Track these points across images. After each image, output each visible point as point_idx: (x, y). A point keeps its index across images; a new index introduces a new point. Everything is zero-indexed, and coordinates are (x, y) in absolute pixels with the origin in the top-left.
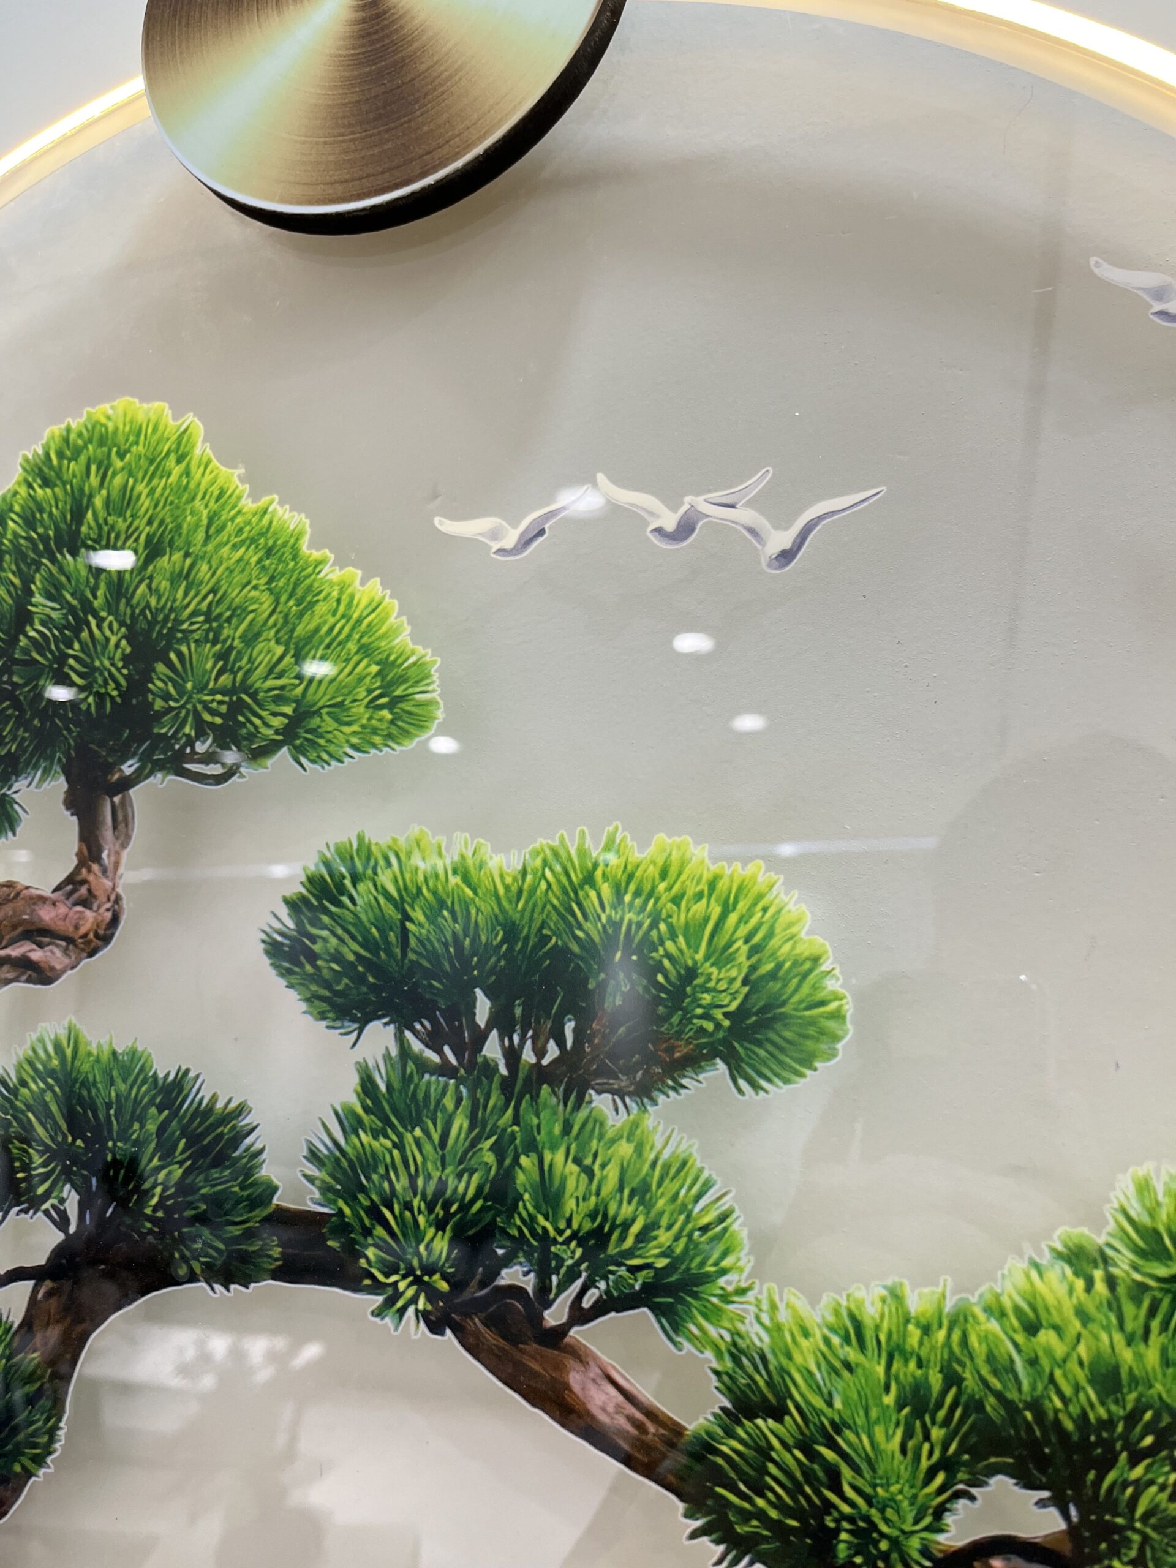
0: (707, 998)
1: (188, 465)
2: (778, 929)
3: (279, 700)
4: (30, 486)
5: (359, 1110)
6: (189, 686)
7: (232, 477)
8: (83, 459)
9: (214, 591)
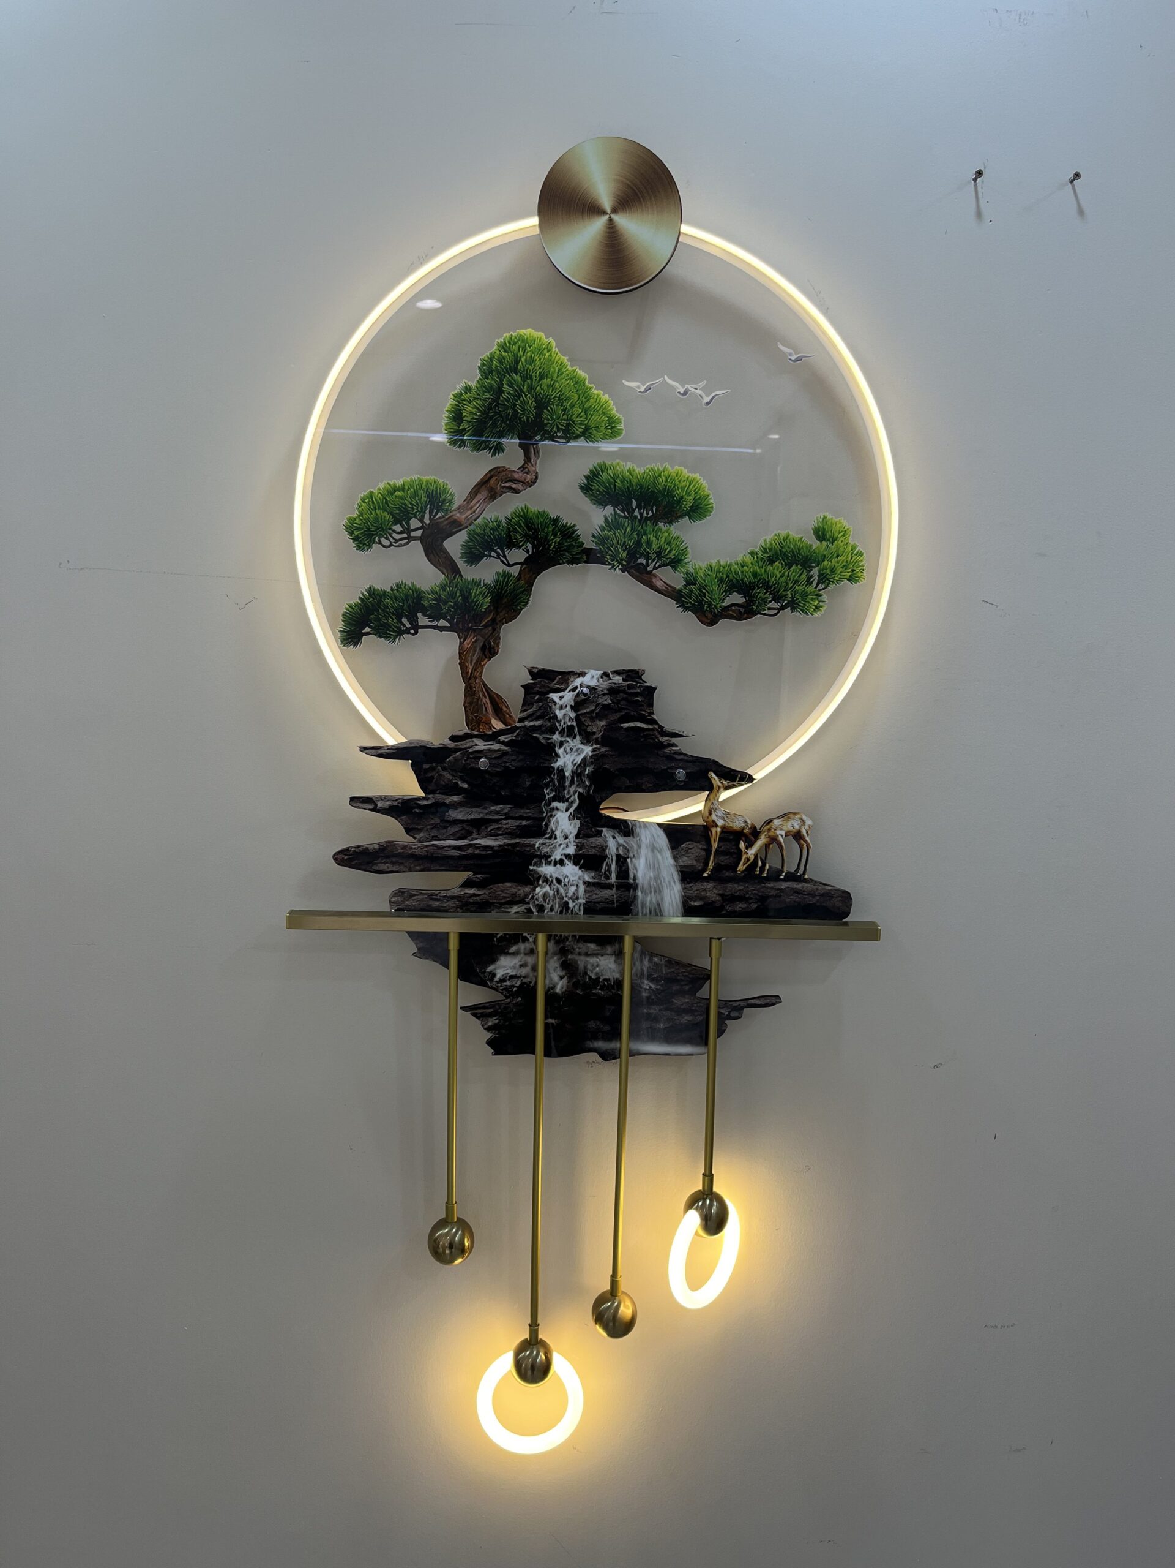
0: (685, 503)
1: (551, 354)
2: (701, 489)
3: (580, 424)
4: (500, 351)
5: (605, 526)
6: (554, 417)
7: (565, 359)
8: (517, 345)
9: (561, 391)
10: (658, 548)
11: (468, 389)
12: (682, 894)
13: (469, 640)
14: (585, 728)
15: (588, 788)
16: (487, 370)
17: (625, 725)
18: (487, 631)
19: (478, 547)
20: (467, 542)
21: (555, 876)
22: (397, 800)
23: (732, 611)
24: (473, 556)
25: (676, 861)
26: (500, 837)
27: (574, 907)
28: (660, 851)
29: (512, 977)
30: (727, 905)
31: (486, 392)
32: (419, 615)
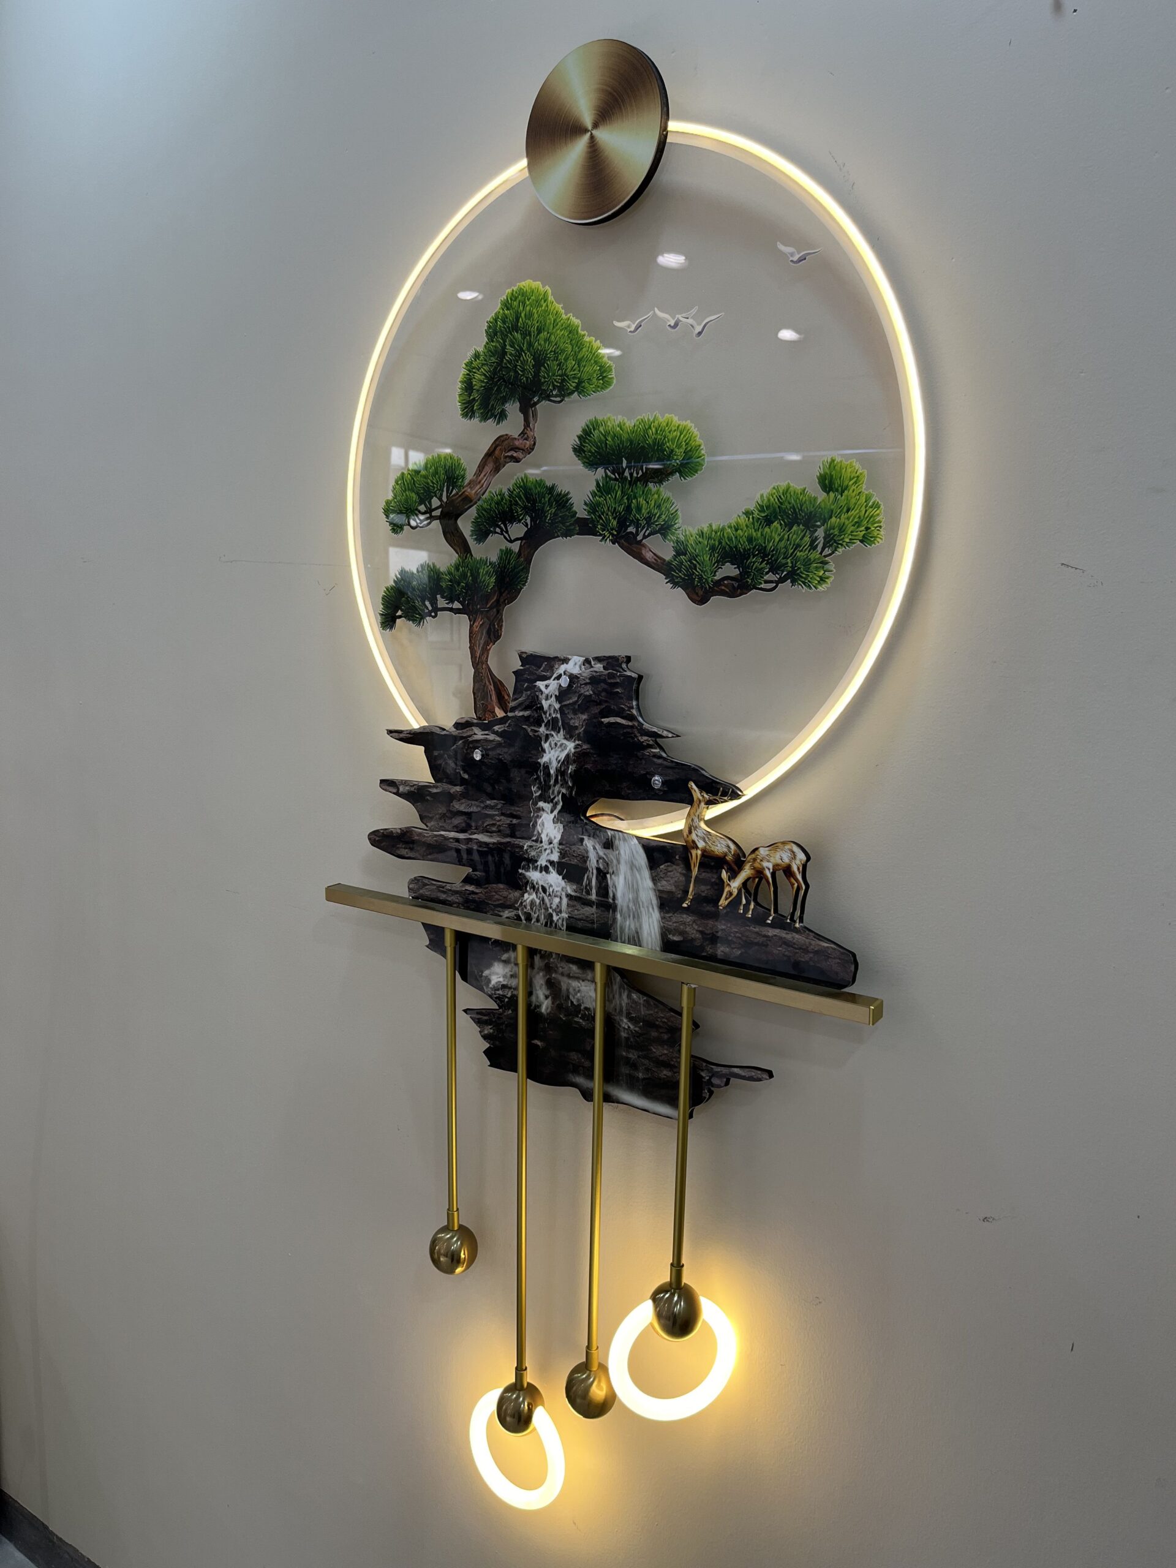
0: (675, 457)
1: (547, 304)
2: (692, 438)
4: (503, 310)
5: (596, 491)
6: (550, 374)
7: (559, 307)
8: (518, 300)
9: (556, 344)
10: (648, 513)
11: (477, 356)
12: (660, 924)
13: (477, 624)
14: (568, 721)
15: (570, 789)
16: (493, 333)
17: (605, 720)
18: (492, 614)
19: (485, 524)
20: (476, 518)
21: (541, 883)
22: (414, 785)
23: (726, 586)
24: (482, 534)
25: (655, 884)
26: (495, 834)
27: (558, 920)
28: (639, 870)
29: (504, 987)
30: (708, 945)
31: (491, 356)
32: (438, 596)
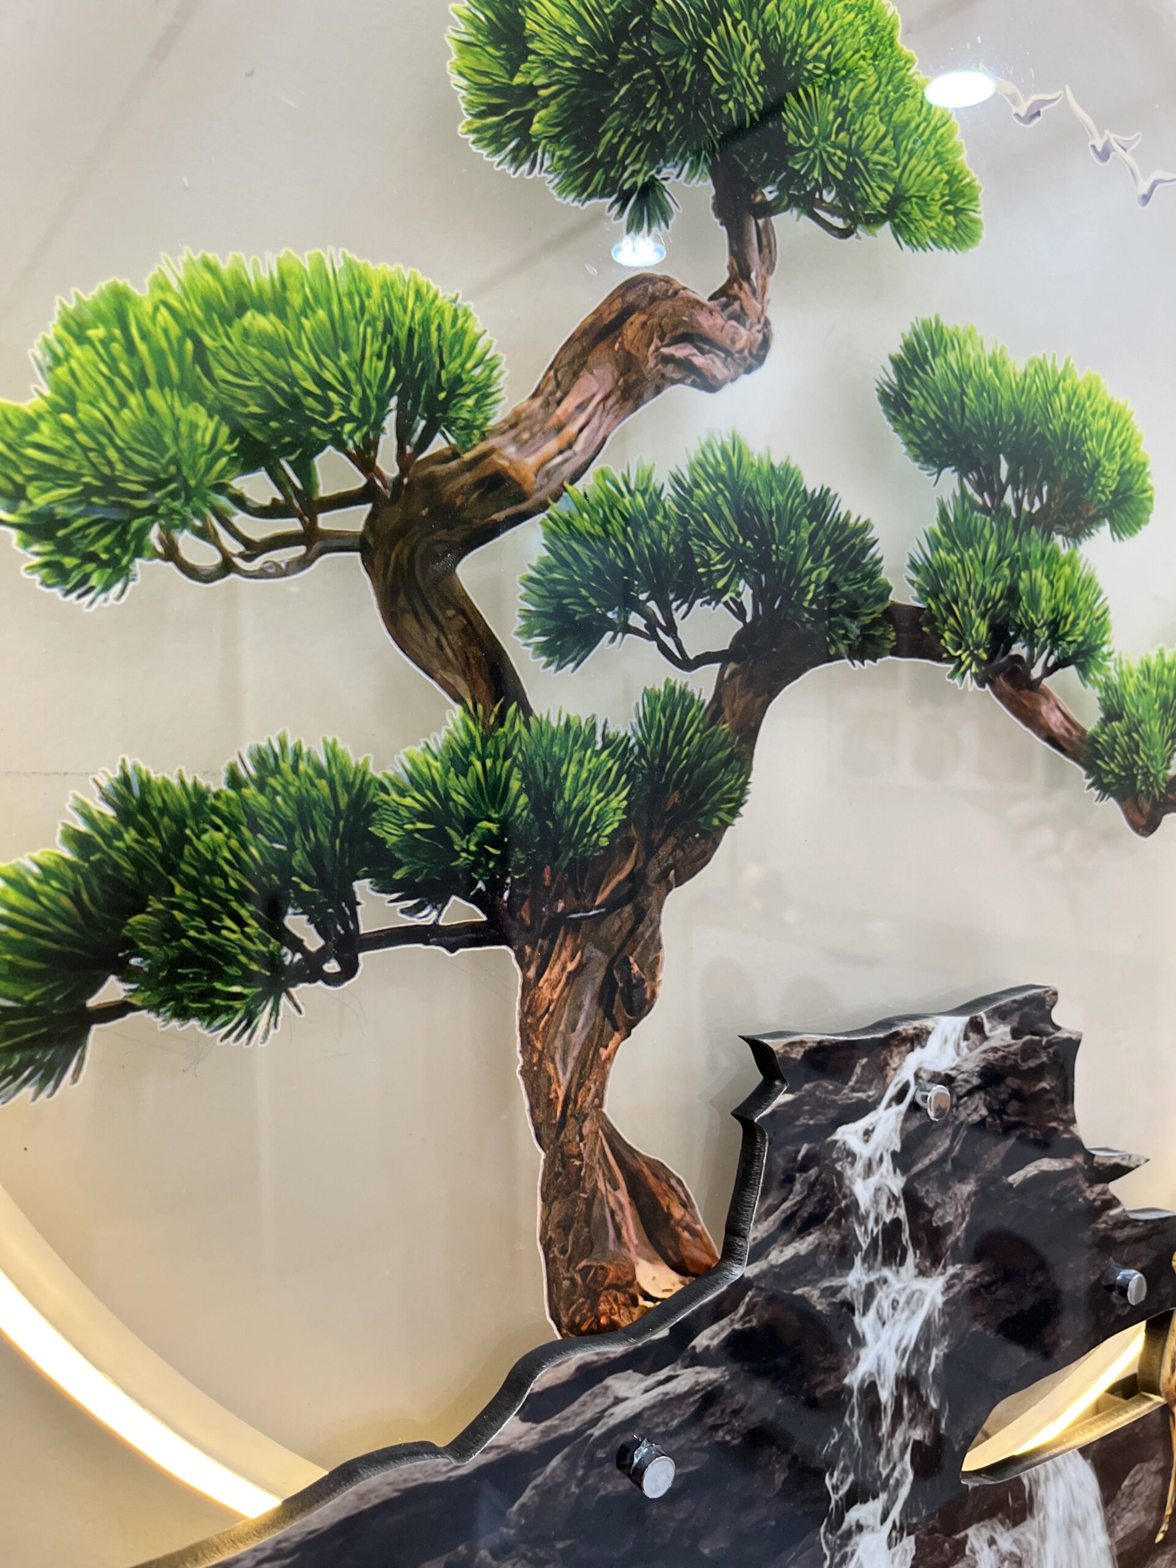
3: (883, 175)
5: (939, 533)
10: (1053, 611)
13: (557, 968)
14: (928, 1217)
17: (1017, 1177)
18: (615, 927)
19: (583, 592)
20: (545, 568)
32: (362, 888)
